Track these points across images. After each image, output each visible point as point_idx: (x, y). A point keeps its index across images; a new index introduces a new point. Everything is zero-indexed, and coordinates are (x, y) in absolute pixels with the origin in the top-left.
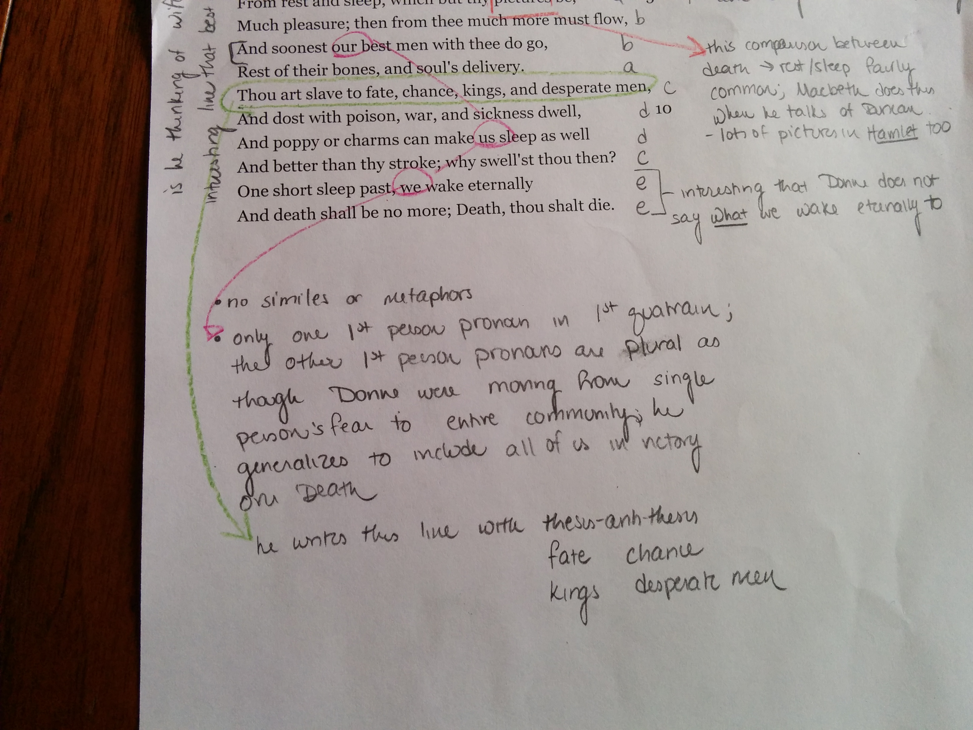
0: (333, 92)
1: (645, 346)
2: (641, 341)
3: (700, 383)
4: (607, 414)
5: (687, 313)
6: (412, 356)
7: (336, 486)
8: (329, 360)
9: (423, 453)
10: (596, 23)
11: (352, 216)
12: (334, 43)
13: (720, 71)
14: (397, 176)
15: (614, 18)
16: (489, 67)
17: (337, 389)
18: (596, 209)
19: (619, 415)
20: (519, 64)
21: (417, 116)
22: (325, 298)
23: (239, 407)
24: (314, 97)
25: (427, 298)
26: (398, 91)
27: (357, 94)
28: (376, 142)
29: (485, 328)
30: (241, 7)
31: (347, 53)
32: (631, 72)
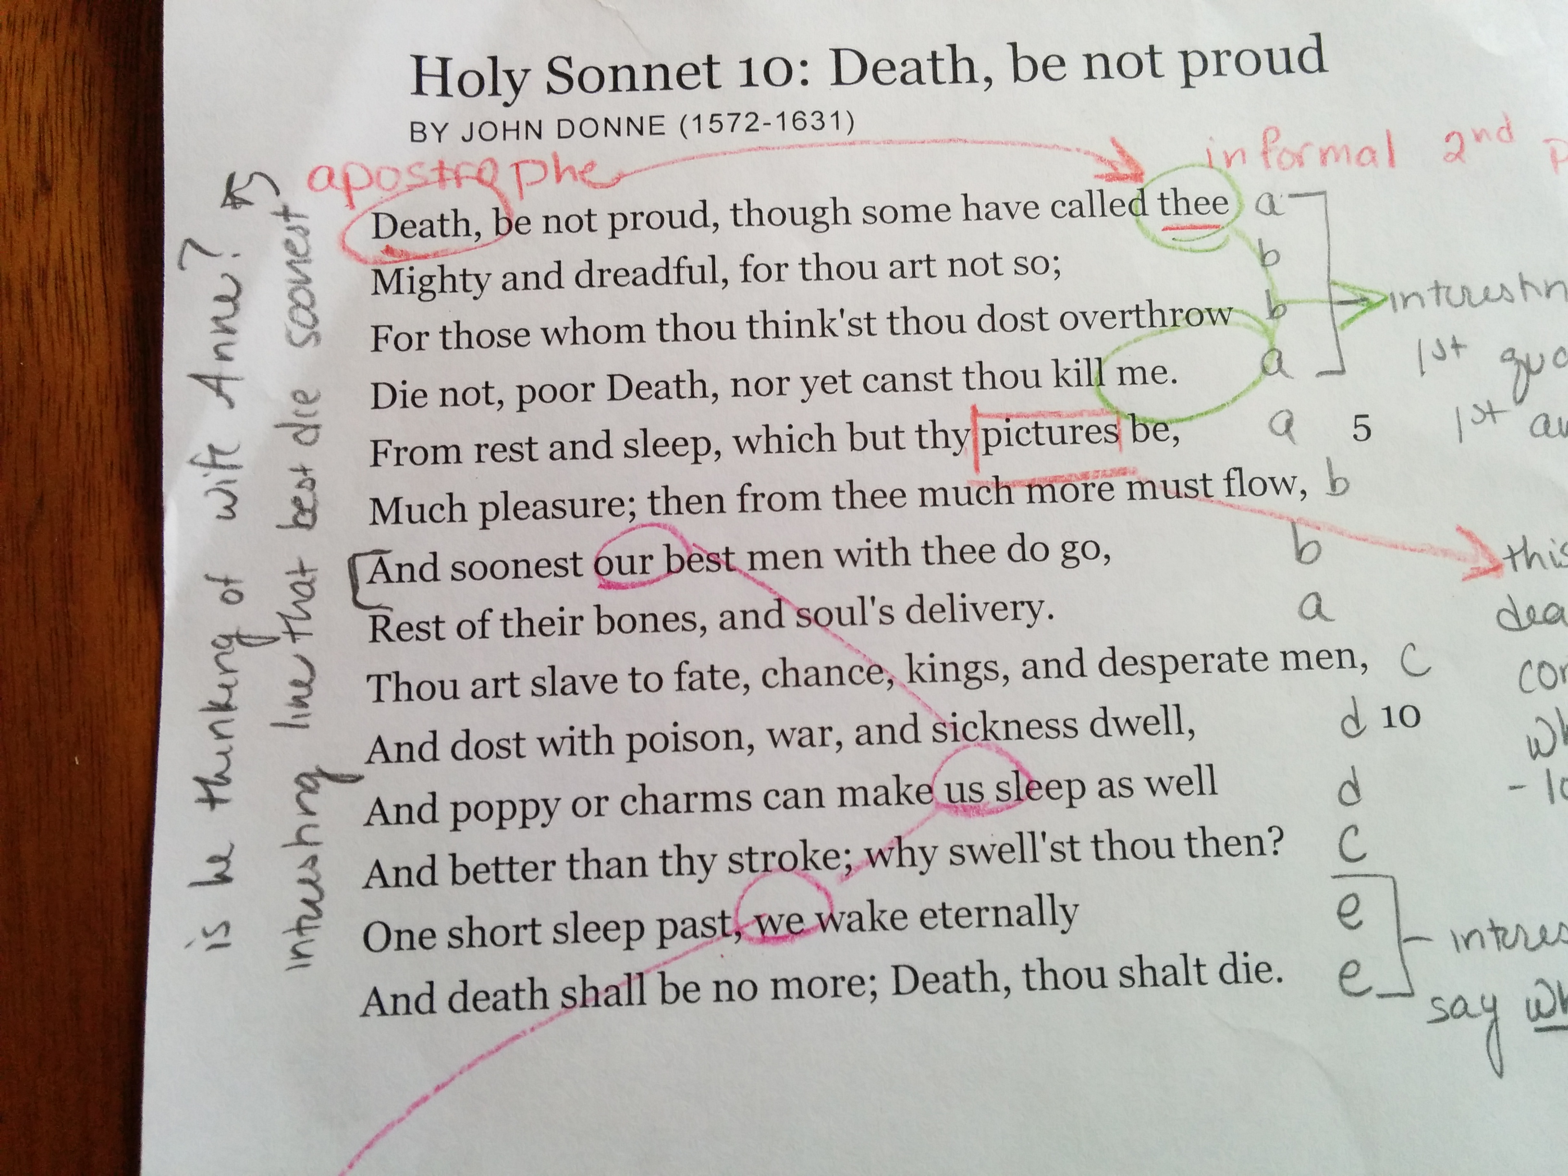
0: (596, 676)
10: (1230, 494)
11: (636, 998)
12: (600, 552)
13: (1539, 617)
14: (745, 891)
15: (1272, 479)
16: (970, 608)
18: (1236, 981)
20: (1042, 602)
21: (796, 736)
24: (549, 691)
26: (751, 675)
27: (653, 682)
28: (697, 803)
30: (379, 463)
31: (629, 578)
32: (1318, 618)
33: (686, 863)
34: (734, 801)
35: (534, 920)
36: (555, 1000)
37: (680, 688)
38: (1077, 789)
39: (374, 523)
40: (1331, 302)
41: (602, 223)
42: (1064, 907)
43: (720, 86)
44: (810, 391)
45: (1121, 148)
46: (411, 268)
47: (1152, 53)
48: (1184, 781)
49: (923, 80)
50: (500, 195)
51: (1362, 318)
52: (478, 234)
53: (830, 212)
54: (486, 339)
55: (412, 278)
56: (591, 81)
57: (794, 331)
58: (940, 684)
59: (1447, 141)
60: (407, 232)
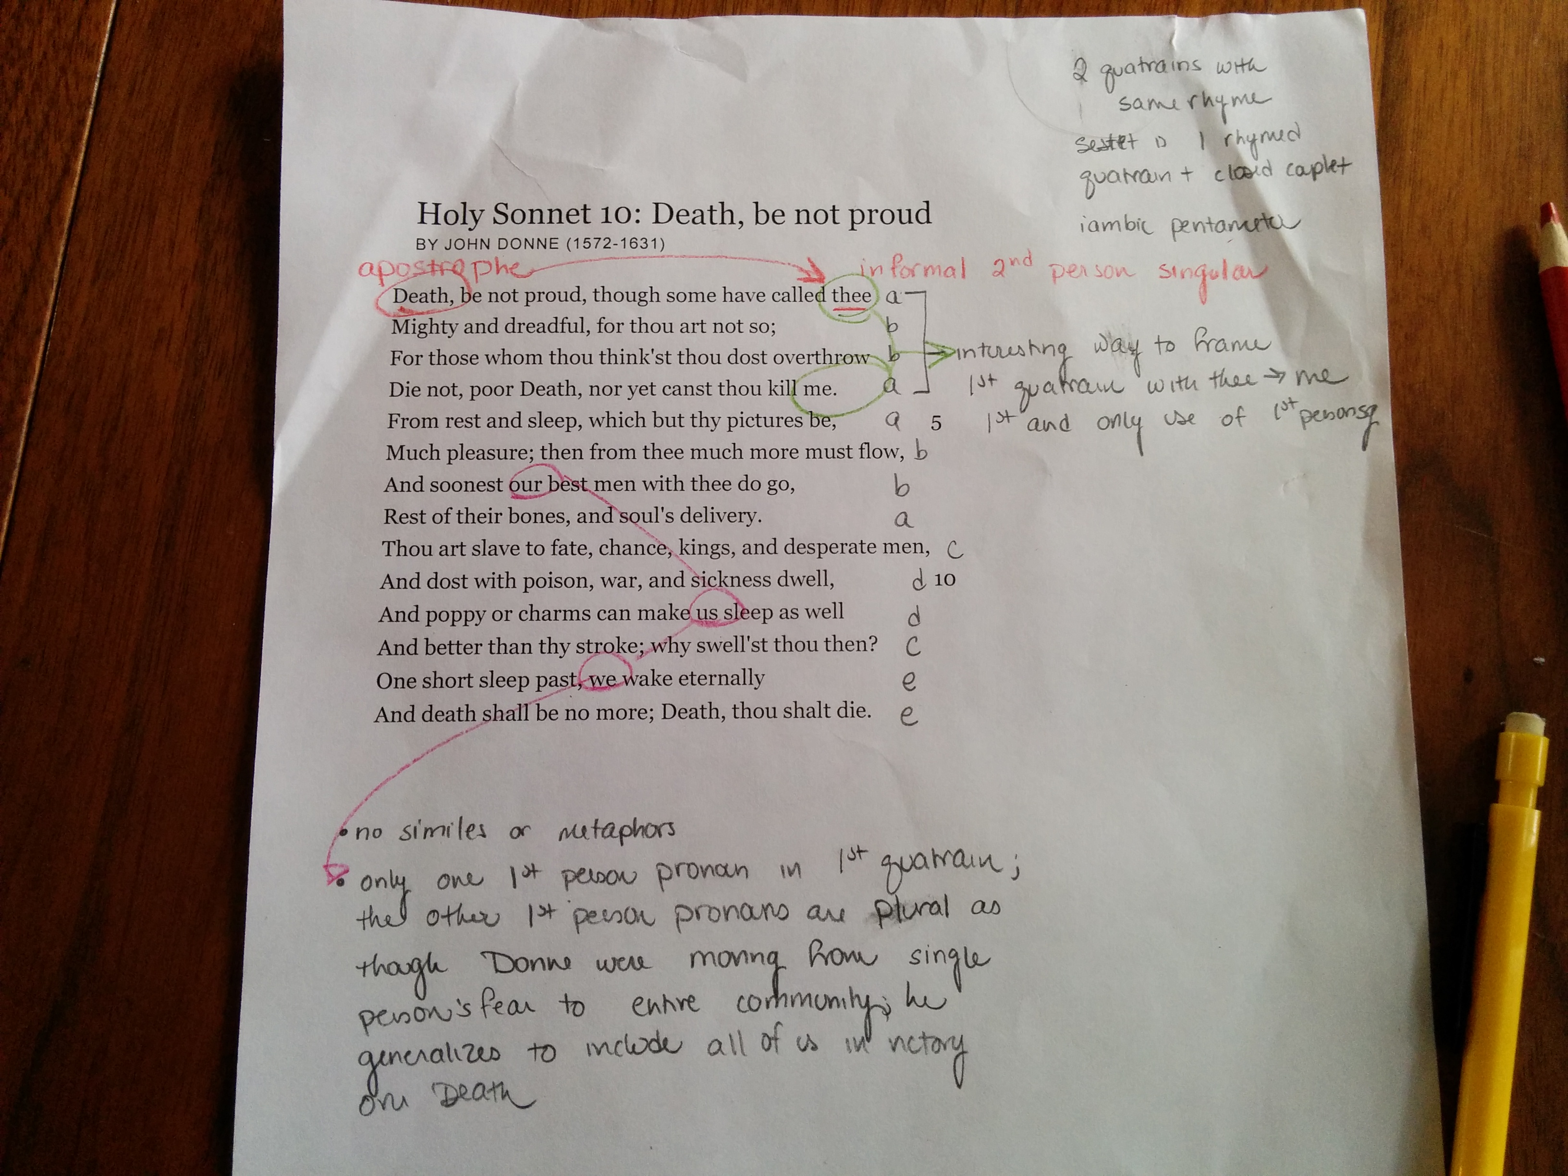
0: (508, 546)
1: (901, 909)
2: (895, 902)
3: (971, 963)
4: (844, 1002)
5: (960, 866)
6: (591, 912)
7: (484, 1087)
8: (483, 914)
9: (599, 1047)
10: (862, 457)
11: (523, 717)
12: (513, 478)
14: (585, 663)
15: (885, 449)
16: (716, 515)
17: (491, 955)
18: (846, 716)
19: (860, 1004)
20: (755, 513)
21: (617, 581)
22: (482, 830)
23: (364, 975)
24: (482, 553)
25: (616, 833)
26: (593, 548)
27: (539, 550)
28: (560, 616)
29: (690, 876)
30: (393, 426)
31: (529, 493)
32: (905, 526)
33: (553, 647)
34: (581, 615)
35: (469, 675)
36: (479, 717)
37: (554, 554)
38: (768, 614)
39: (389, 459)
40: (924, 353)
41: (521, 297)
43: (590, 223)
44: (633, 394)
45: (813, 263)
46: (414, 320)
47: (834, 210)
48: (827, 611)
49: (705, 222)
50: (465, 280)
51: (940, 362)
52: (452, 301)
53: (648, 295)
54: (454, 360)
55: (414, 325)
56: (518, 217)
57: (626, 361)
58: (697, 556)
59: (995, 264)
60: (412, 299)
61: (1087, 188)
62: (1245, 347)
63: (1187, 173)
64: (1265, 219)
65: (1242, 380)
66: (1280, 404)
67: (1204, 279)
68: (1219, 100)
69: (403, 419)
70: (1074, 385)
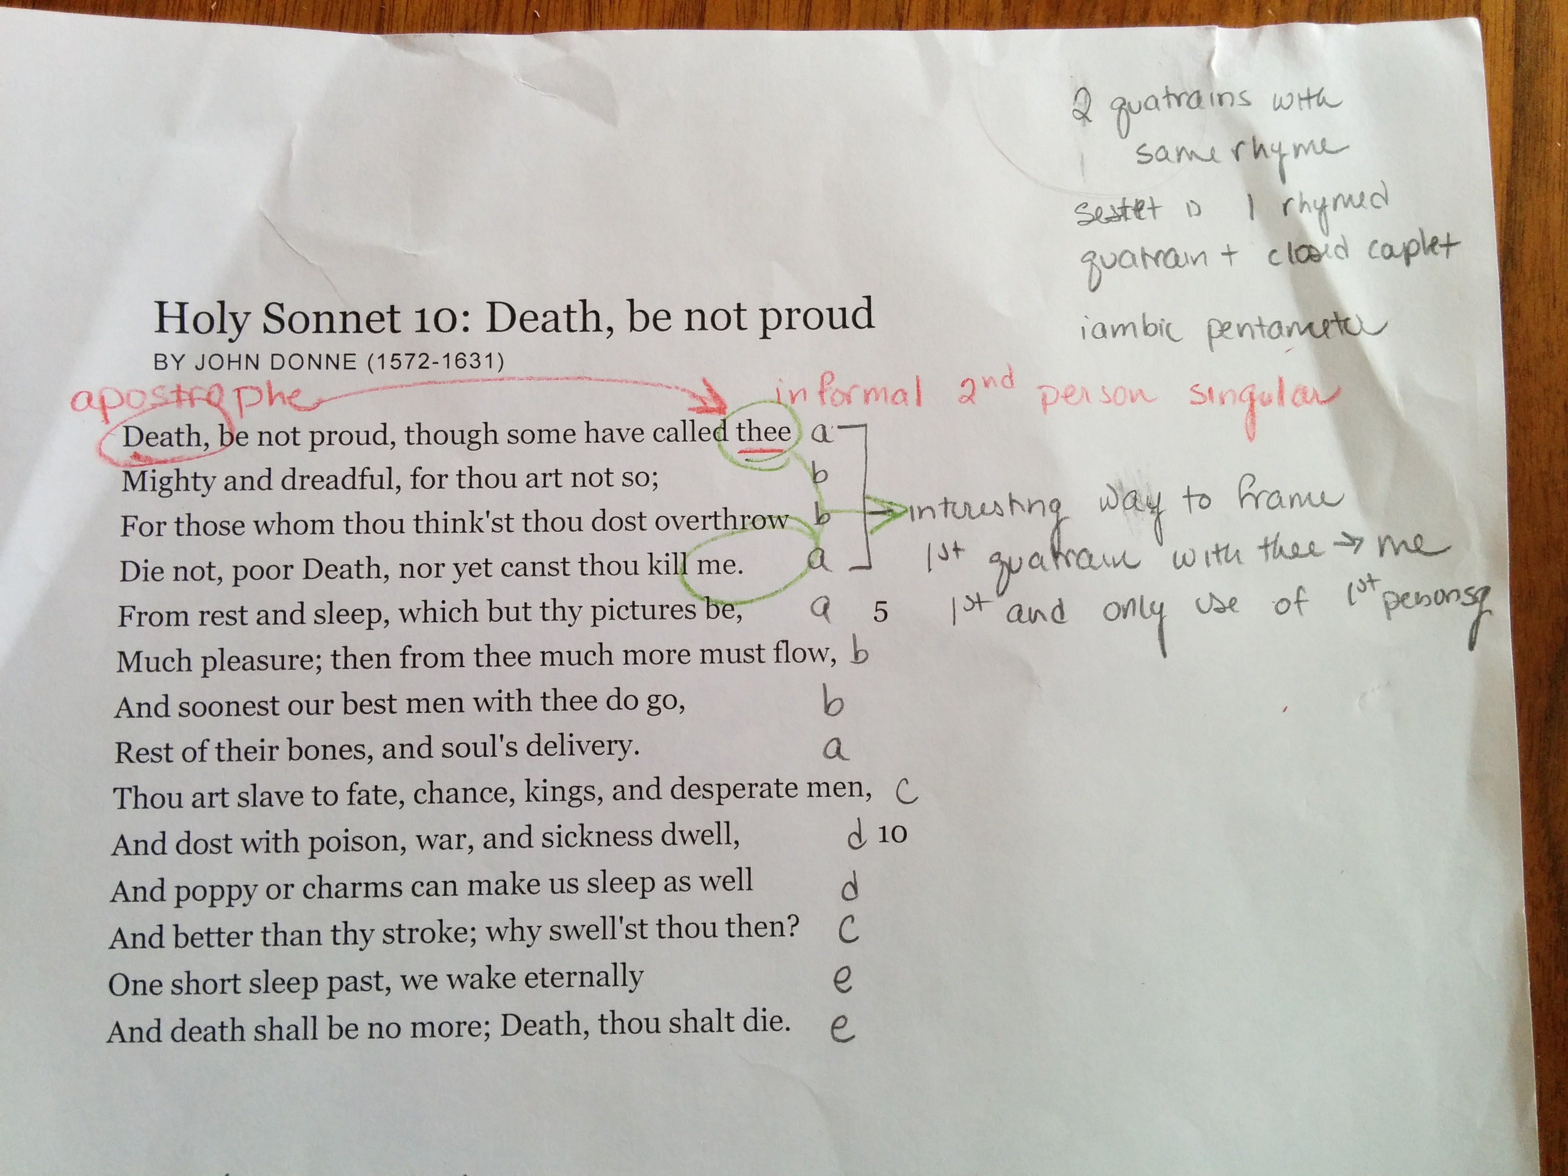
0: (287, 792)
10: (778, 661)
11: (310, 1035)
12: (293, 696)
14: (395, 957)
15: (811, 650)
16: (576, 745)
18: (756, 1029)
20: (630, 741)
21: (438, 841)
24: (251, 803)
26: (405, 793)
27: (331, 798)
28: (360, 891)
30: (125, 624)
32: (837, 758)
33: (351, 935)
34: (389, 890)
35: (235, 975)
36: (250, 1035)
37: (351, 803)
38: (648, 884)
39: (121, 671)
40: (865, 513)
41: (304, 439)
42: (632, 973)
43: (400, 331)
44: (460, 574)
45: (710, 387)
46: (154, 471)
48: (729, 879)
49: (560, 329)
50: (225, 414)
51: (886, 525)
52: (207, 445)
53: (482, 435)
54: (210, 528)
55: (154, 478)
56: (299, 323)
57: (450, 528)
58: (550, 803)
59: (963, 386)
60: (151, 441)
61: (1091, 275)
62: (1307, 502)
63: (1230, 254)
64: (1337, 321)
65: (1304, 550)
66: (1356, 583)
67: (1252, 405)
68: (1276, 148)
69: (140, 614)
70: (1072, 558)
